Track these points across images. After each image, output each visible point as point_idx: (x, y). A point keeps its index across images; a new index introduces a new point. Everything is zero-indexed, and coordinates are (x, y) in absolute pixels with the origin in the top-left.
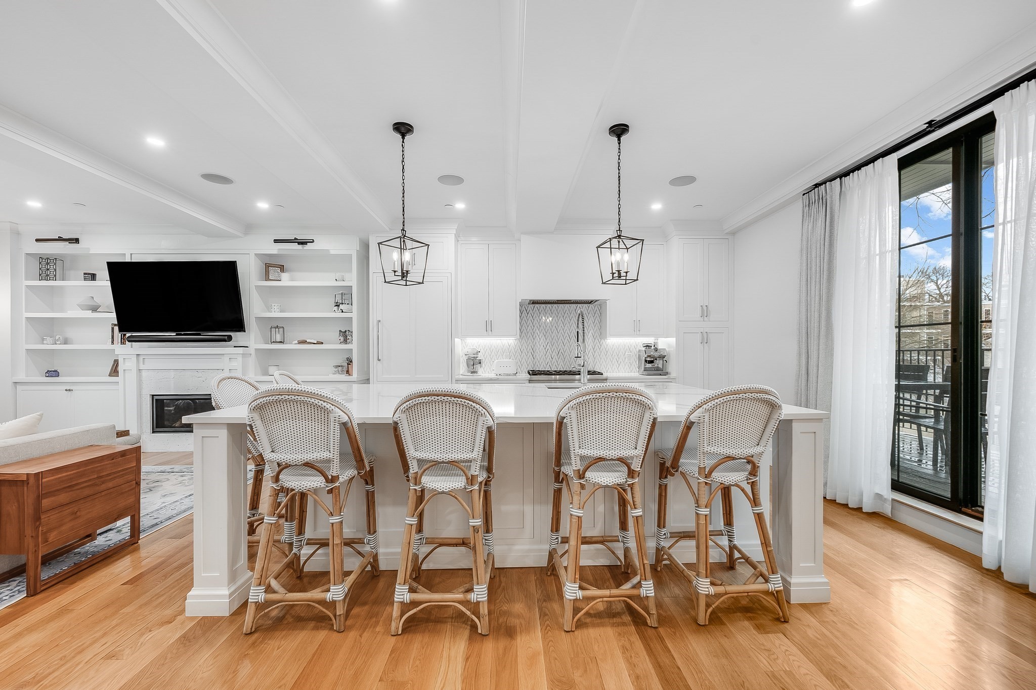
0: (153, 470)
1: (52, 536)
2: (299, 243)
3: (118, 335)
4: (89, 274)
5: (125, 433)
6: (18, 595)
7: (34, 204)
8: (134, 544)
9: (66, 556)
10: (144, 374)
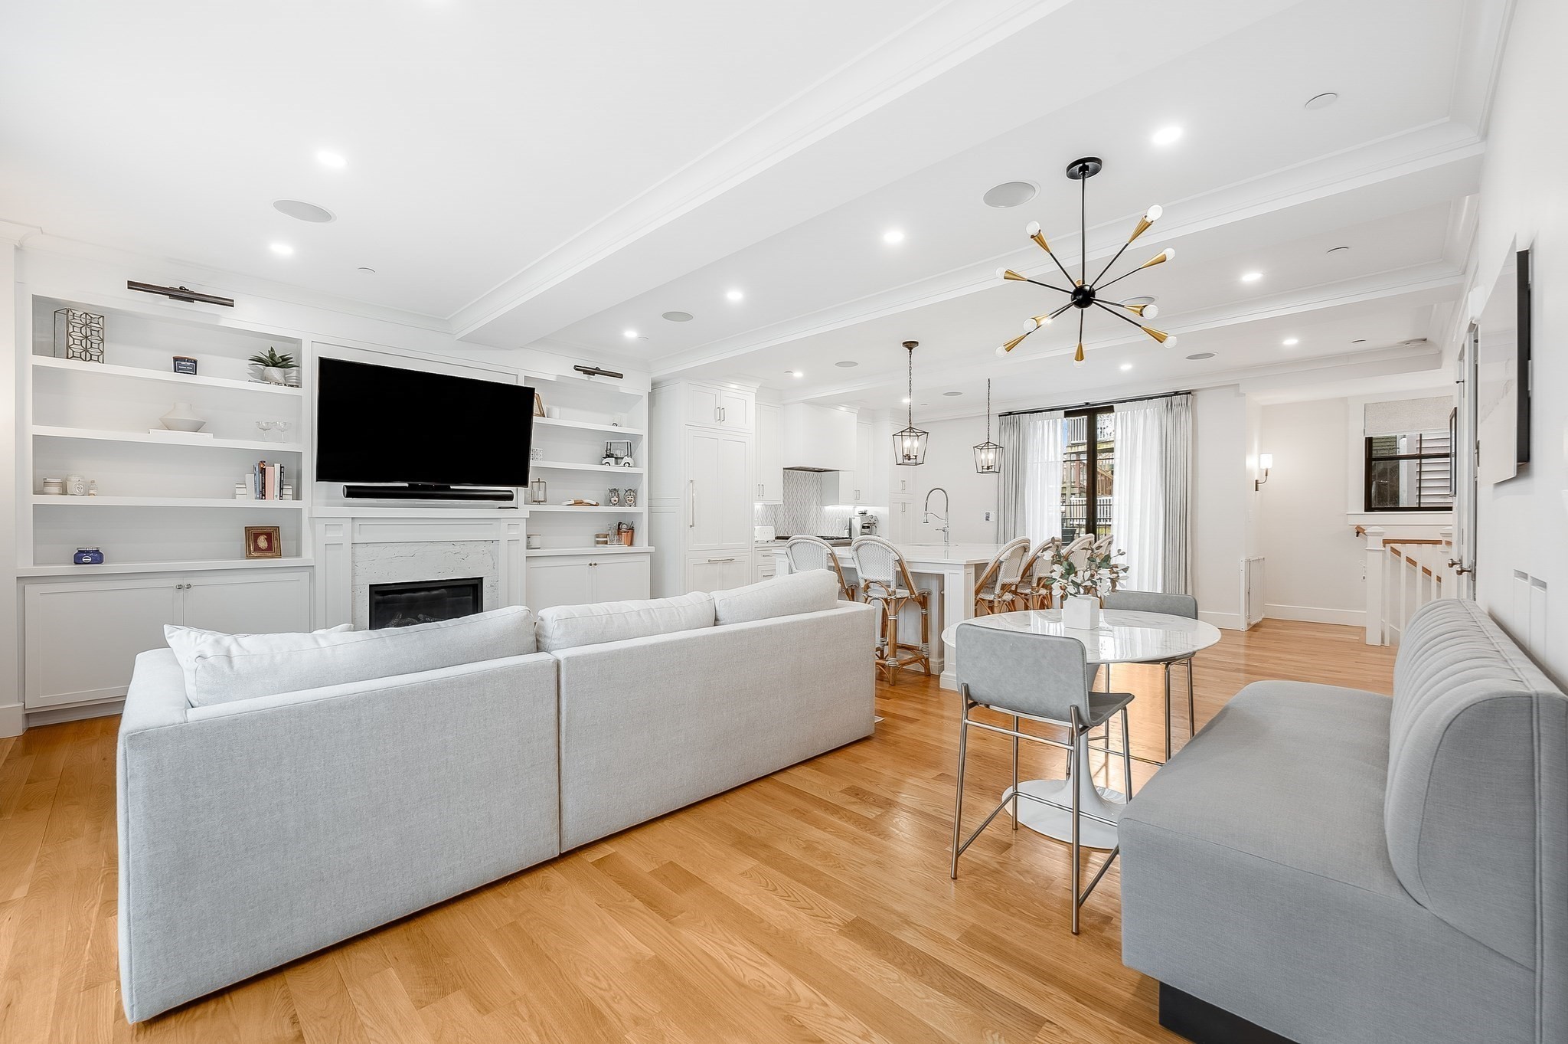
2: (586, 372)
4: (185, 359)
10: (359, 550)
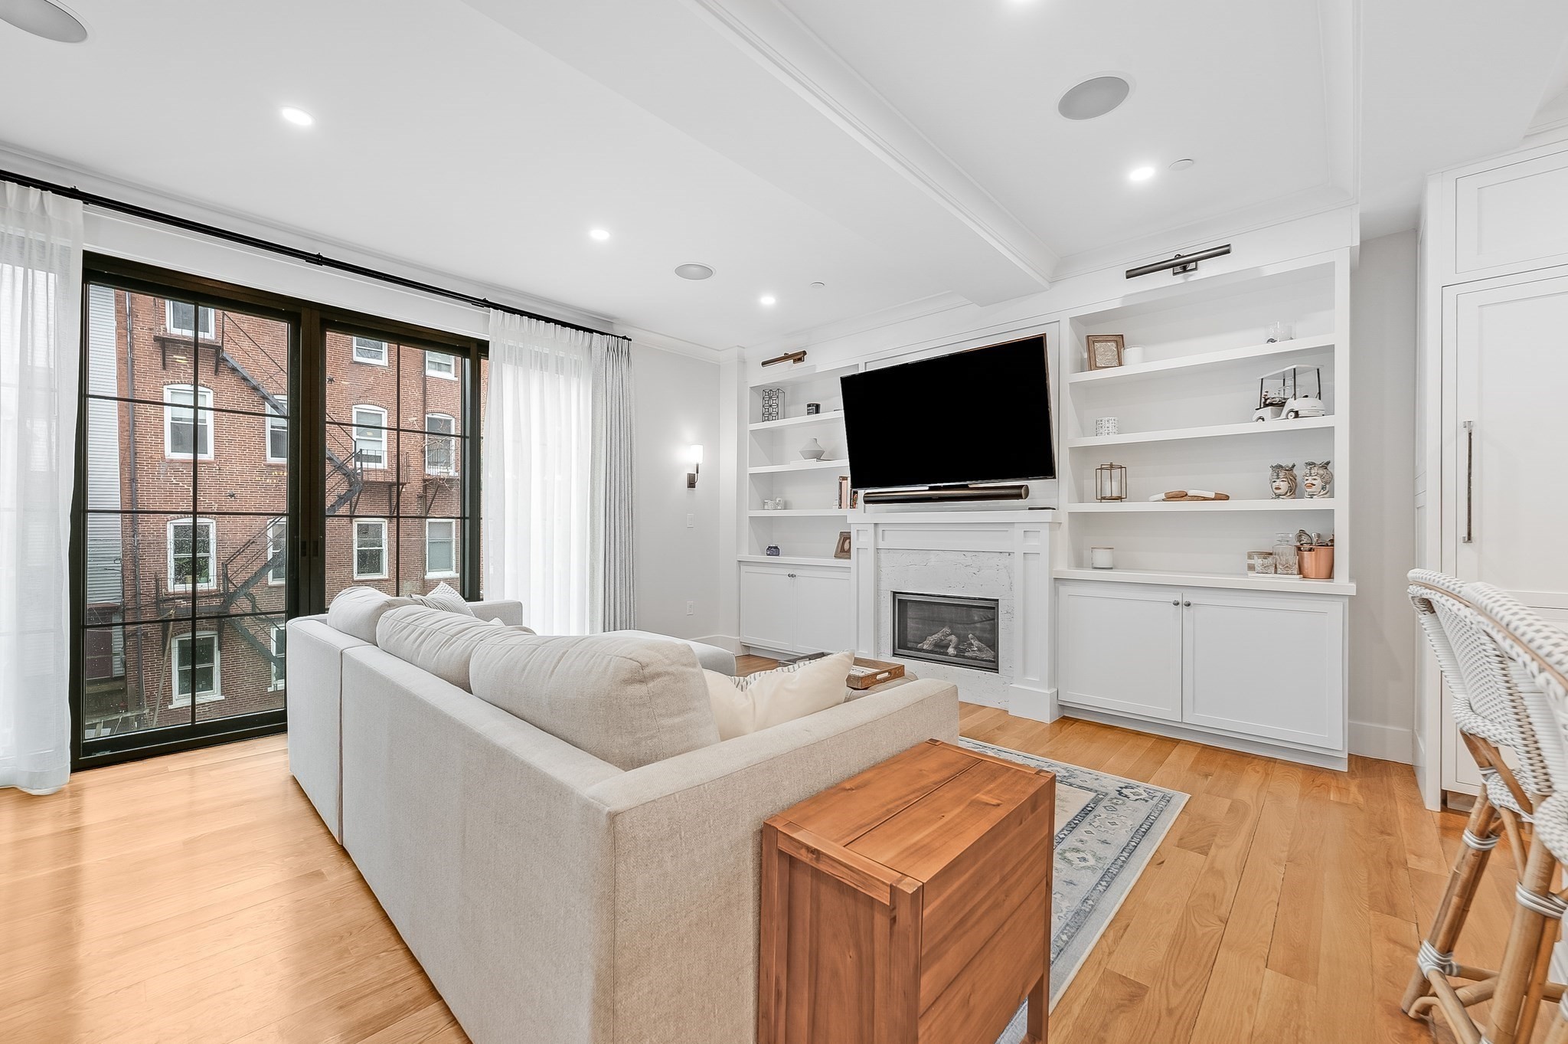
3: (848, 493)
4: (813, 405)
7: (768, 301)
10: (884, 556)
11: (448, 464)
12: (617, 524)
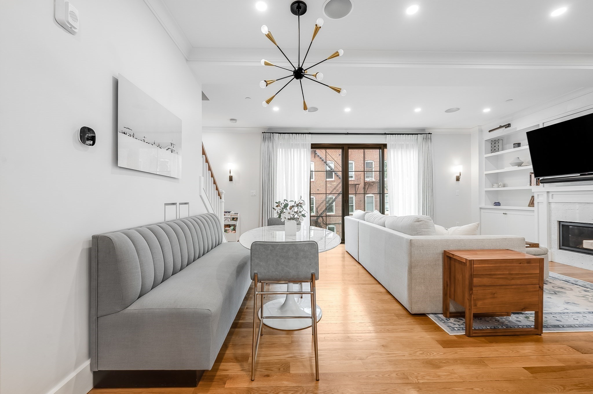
0: (559, 278)
1: (479, 303)
3: (534, 179)
4: (516, 144)
5: (536, 245)
6: (461, 331)
7: (487, 110)
8: (538, 334)
9: (490, 319)
10: (553, 206)
11: (372, 177)
12: (427, 195)
